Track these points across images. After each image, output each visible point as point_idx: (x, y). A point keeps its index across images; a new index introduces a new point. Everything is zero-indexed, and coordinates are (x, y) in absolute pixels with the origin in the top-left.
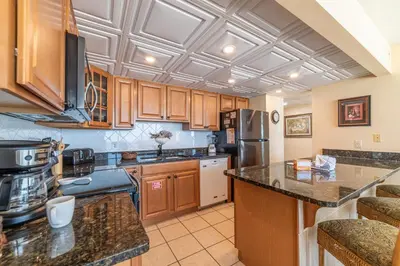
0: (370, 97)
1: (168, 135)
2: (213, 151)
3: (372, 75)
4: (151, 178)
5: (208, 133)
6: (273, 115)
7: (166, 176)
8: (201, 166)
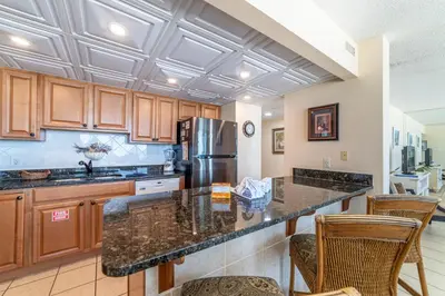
0: (337, 105)
1: (105, 150)
2: (169, 169)
3: (338, 79)
4: (49, 205)
5: (167, 147)
6: (245, 125)
7: (77, 202)
8: (137, 188)
